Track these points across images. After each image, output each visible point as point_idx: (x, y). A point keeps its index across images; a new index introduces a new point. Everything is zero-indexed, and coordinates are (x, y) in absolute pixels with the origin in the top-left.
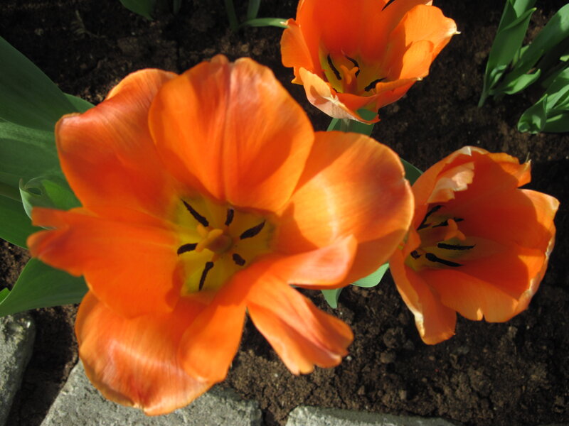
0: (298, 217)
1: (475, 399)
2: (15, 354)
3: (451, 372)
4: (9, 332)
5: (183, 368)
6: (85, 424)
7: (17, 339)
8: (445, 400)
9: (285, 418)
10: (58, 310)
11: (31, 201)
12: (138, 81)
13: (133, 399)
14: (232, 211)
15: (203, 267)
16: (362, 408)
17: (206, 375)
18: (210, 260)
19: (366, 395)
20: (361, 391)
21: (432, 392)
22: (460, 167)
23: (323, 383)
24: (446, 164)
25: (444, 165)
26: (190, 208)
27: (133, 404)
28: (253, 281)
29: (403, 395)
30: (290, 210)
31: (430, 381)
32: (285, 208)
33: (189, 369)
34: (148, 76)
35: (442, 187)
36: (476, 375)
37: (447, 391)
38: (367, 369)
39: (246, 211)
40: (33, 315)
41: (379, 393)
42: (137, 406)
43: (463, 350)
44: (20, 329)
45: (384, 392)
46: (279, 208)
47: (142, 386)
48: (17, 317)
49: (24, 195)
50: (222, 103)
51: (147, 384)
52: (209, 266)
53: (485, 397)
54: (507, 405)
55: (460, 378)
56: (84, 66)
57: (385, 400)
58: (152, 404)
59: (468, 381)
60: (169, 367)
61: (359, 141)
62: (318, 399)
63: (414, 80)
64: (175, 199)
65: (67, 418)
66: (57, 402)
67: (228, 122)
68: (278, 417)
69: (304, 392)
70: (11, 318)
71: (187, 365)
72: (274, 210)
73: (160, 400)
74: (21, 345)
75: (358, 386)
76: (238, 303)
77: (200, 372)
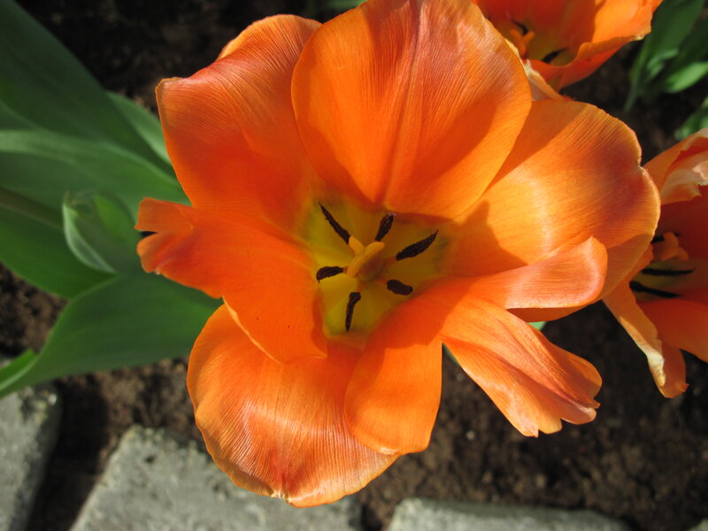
0: (495, 222)
1: (632, 485)
2: (38, 438)
3: (600, 451)
4: (27, 409)
5: (353, 437)
6: (130, 527)
7: (38, 418)
8: (594, 486)
9: (390, 515)
10: (91, 379)
11: (78, 225)
12: (267, 31)
13: (271, 485)
14: (391, 218)
15: (346, 300)
16: (489, 499)
17: (394, 444)
18: (354, 290)
19: (495, 483)
20: (488, 478)
21: (576, 477)
22: (697, 156)
23: (439, 467)
24: (682, 152)
25: (679, 153)
26: (329, 217)
27: (271, 492)
28: (447, 309)
29: (541, 481)
30: (482, 211)
31: (575, 464)
32: (471, 212)
33: (363, 437)
34: (282, 25)
35: (680, 182)
36: (633, 454)
37: (596, 475)
38: (494, 449)
39: (408, 219)
40: (59, 386)
41: (511, 480)
42: (277, 494)
43: (615, 423)
44: (41, 406)
45: (517, 478)
46: (460, 212)
47: (290, 465)
48: (39, 389)
49: (68, 214)
50: (407, 52)
51: (299, 462)
52: (355, 298)
53: (644, 482)
54: (673, 492)
55: (611, 459)
56: (117, 63)
57: (519, 488)
58: (302, 490)
59: (623, 462)
60: (332, 435)
61: (584, 112)
62: (433, 489)
63: (631, 40)
64: (308, 203)
65: (106, 521)
66: (93, 501)
67: (413, 80)
68: (381, 512)
69: (414, 480)
70: (29, 391)
71: (358, 431)
72: (451, 216)
73: (317, 484)
74: (45, 427)
75: (483, 471)
76: (426, 340)
77: (381, 440)
